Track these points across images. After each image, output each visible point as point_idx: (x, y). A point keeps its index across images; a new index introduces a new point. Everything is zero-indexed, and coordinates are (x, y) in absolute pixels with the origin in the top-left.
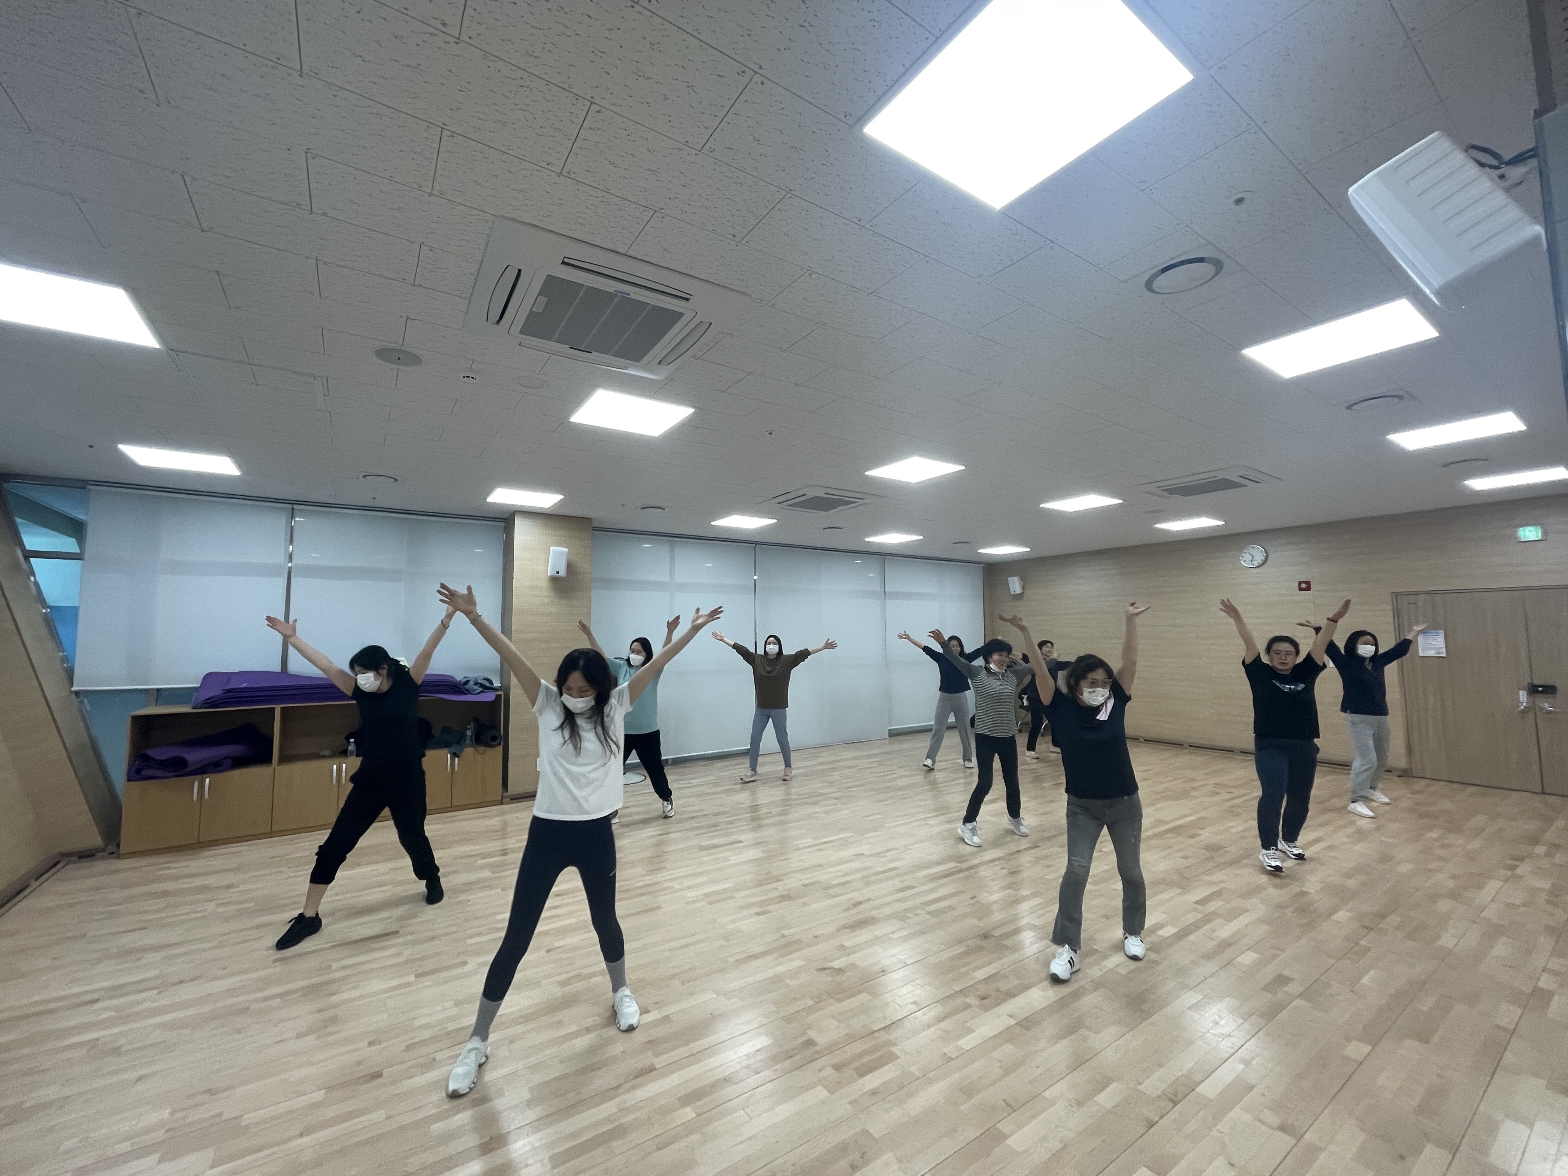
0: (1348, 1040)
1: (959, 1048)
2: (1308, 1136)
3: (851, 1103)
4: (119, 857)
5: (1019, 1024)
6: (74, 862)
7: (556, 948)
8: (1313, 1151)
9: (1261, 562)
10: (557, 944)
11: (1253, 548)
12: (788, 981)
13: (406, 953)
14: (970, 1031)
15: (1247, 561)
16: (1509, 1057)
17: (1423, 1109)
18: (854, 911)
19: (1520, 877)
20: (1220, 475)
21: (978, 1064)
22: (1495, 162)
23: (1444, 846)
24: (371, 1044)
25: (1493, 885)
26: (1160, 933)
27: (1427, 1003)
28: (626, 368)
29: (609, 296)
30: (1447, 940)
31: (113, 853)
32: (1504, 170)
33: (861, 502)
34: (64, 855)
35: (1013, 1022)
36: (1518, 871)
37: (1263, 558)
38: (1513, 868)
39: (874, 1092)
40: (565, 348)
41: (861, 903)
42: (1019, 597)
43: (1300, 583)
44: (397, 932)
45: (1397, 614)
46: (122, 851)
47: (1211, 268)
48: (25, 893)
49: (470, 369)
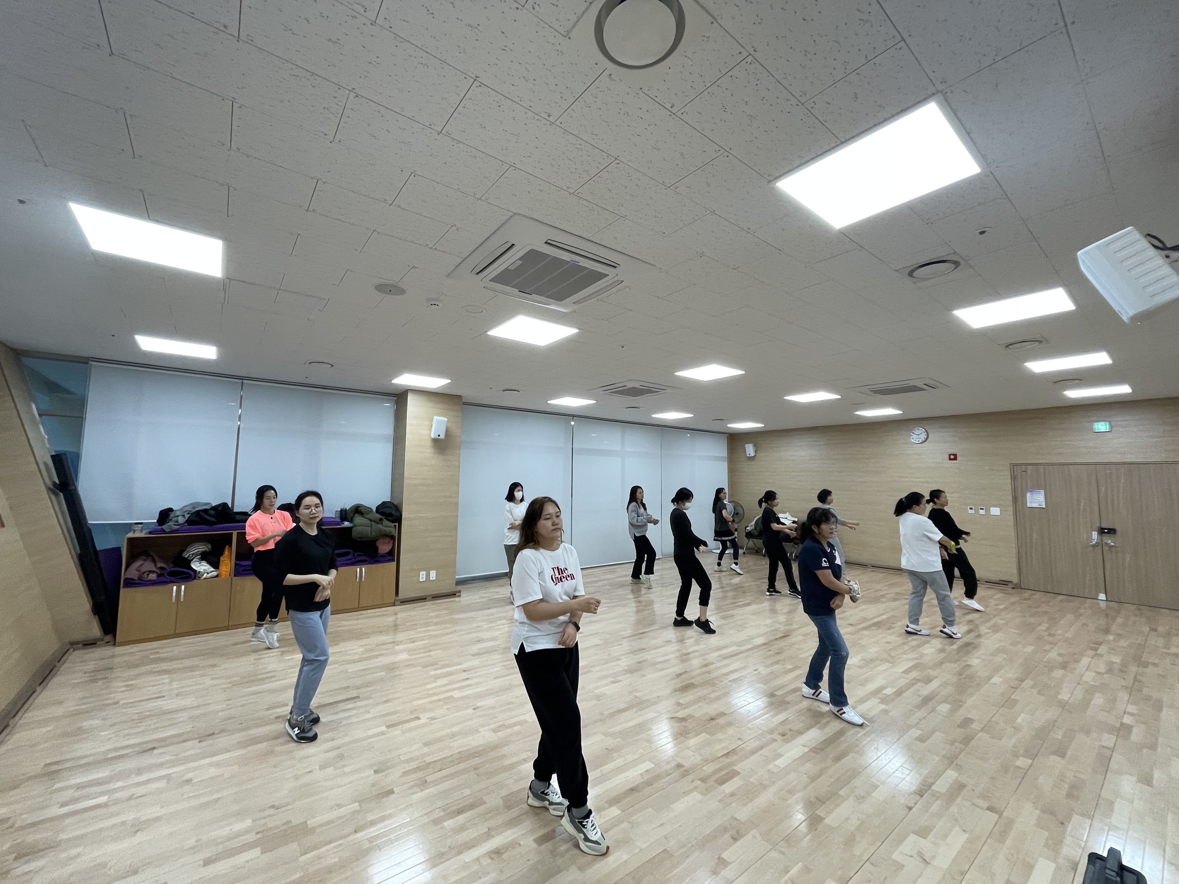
0: (1017, 756)
1: (776, 766)
2: (1005, 813)
3: (720, 801)
4: (114, 645)
5: (811, 751)
6: (79, 649)
7: (480, 707)
8: (1010, 822)
9: (924, 440)
10: (479, 704)
11: (918, 429)
12: (650, 726)
13: (372, 711)
14: (780, 756)
15: (915, 439)
16: (1113, 765)
17: (1069, 796)
18: (677, 680)
19: (1101, 656)
20: (912, 383)
21: (793, 776)
25: (1085, 661)
26: (884, 692)
27: (1058, 735)
29: (563, 262)
31: (108, 642)
32: (1167, 252)
33: (662, 391)
34: (72, 643)
37: (926, 437)
40: (514, 291)
42: (752, 459)
43: (950, 455)
44: (358, 697)
45: (1014, 478)
46: (117, 640)
47: (953, 266)
48: (54, 671)
49: (437, 300)
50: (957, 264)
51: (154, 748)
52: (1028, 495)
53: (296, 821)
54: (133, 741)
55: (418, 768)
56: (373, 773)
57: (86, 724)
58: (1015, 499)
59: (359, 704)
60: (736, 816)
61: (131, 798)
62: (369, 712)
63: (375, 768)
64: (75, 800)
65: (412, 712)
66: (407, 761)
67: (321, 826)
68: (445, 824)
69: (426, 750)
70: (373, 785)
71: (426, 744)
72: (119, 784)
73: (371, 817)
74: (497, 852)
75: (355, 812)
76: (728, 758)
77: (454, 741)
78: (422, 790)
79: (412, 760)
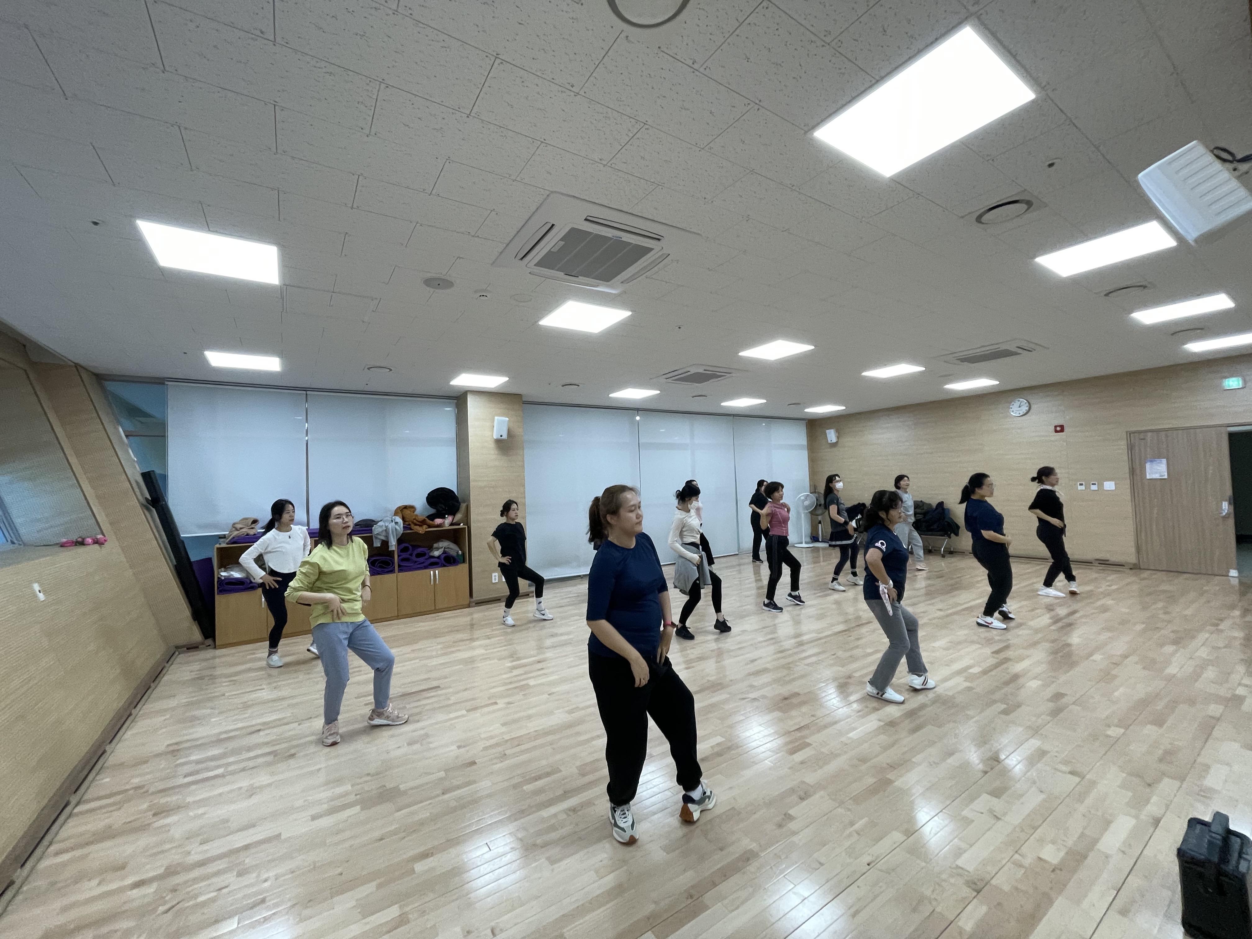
0: (1109, 726)
1: (850, 738)
2: (1088, 777)
3: (790, 768)
4: (215, 648)
5: (886, 724)
6: (183, 652)
7: (555, 693)
8: (1093, 783)
9: (1025, 412)
10: (554, 690)
11: (1019, 401)
12: (722, 706)
13: (452, 698)
14: (854, 729)
15: (1015, 412)
16: (1216, 733)
17: (1161, 760)
18: (751, 666)
19: (1222, 631)
20: (1003, 347)
21: (866, 746)
22: (1230, 158)
23: (1166, 613)
24: (459, 747)
25: (1203, 636)
26: (971, 671)
27: (1160, 706)
28: (597, 286)
29: (606, 239)
30: (1172, 670)
31: (209, 646)
32: (1236, 164)
33: (728, 375)
34: (177, 647)
35: (882, 724)
36: (1220, 627)
37: (1027, 408)
38: (1217, 625)
39: (802, 763)
40: (561, 274)
41: (756, 660)
42: (834, 445)
43: (1056, 427)
44: (439, 687)
45: (1131, 447)
46: (217, 643)
47: (1024, 206)
48: (164, 672)
49: (485, 290)
50: (1029, 204)
51: (259, 730)
52: (1148, 466)
53: (389, 785)
54: (240, 725)
55: (497, 744)
56: (456, 748)
57: (198, 713)
58: (1132, 472)
59: (440, 692)
60: (805, 780)
61: (243, 770)
62: (449, 699)
63: (459, 744)
64: (197, 772)
65: (489, 698)
66: (487, 739)
67: (412, 789)
68: (525, 788)
69: (504, 729)
70: (457, 757)
71: (503, 725)
72: (231, 759)
73: (456, 782)
74: (574, 810)
75: (441, 779)
76: (800, 732)
77: (531, 722)
78: (502, 762)
79: (492, 737)
